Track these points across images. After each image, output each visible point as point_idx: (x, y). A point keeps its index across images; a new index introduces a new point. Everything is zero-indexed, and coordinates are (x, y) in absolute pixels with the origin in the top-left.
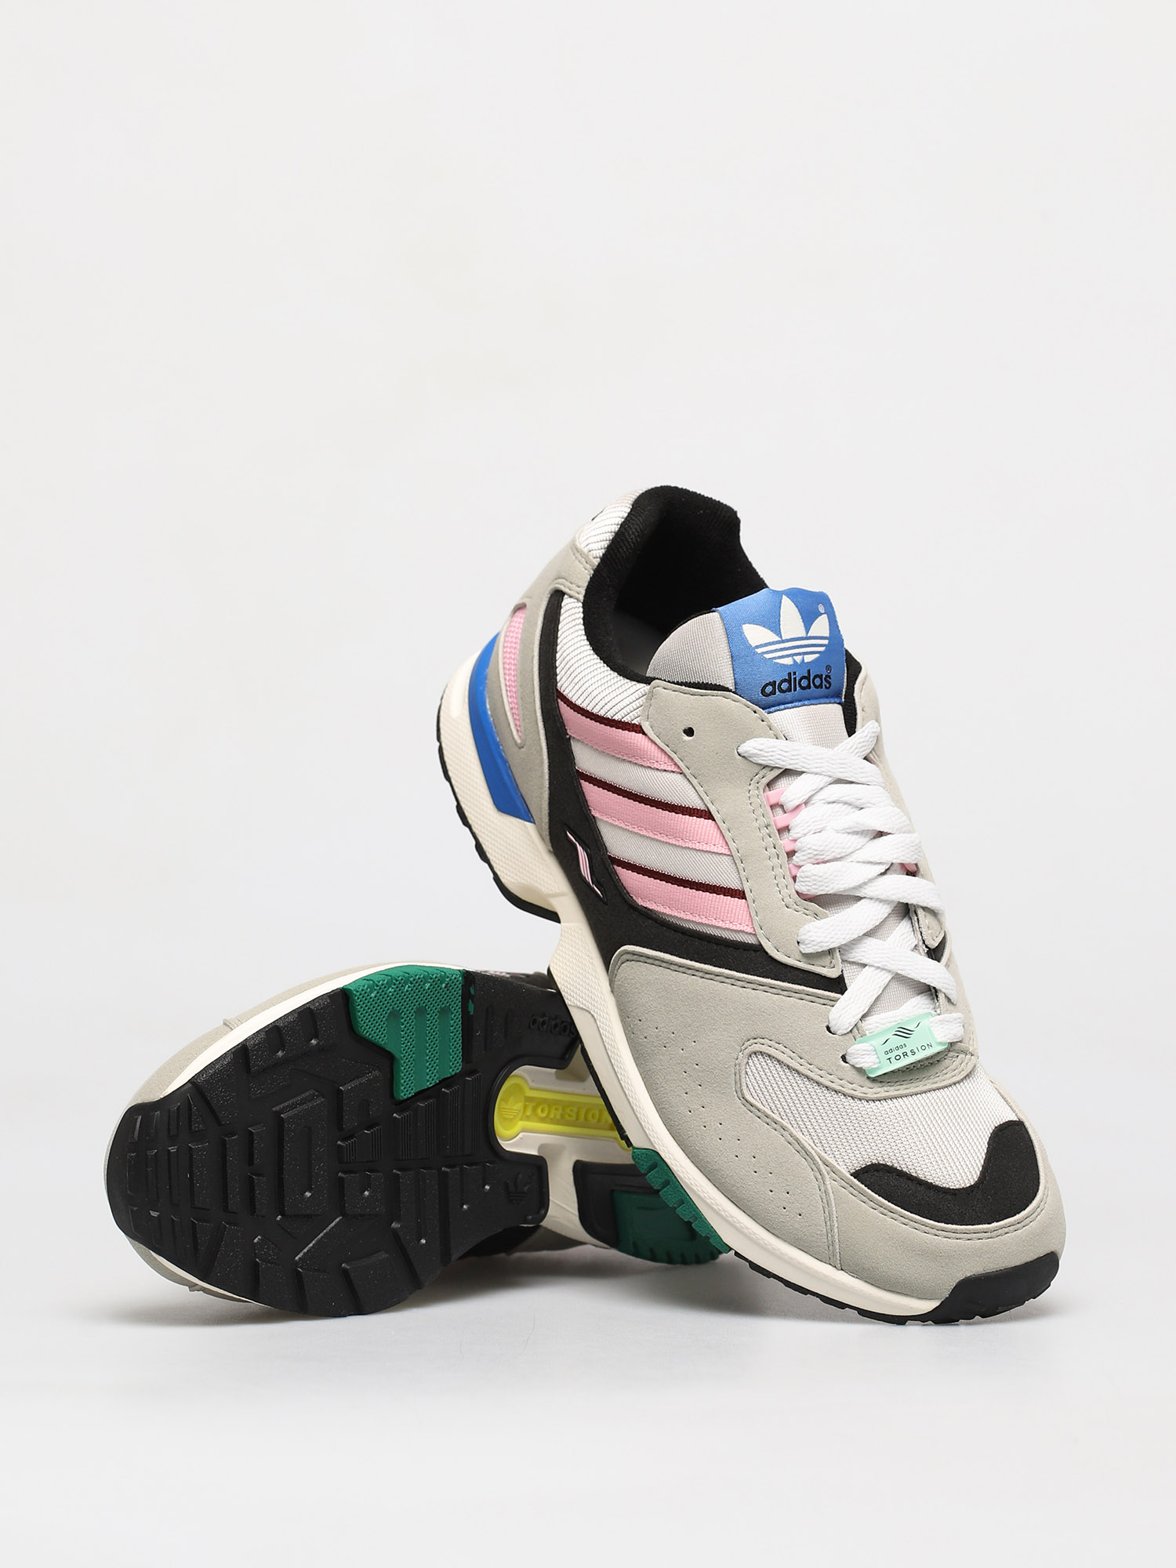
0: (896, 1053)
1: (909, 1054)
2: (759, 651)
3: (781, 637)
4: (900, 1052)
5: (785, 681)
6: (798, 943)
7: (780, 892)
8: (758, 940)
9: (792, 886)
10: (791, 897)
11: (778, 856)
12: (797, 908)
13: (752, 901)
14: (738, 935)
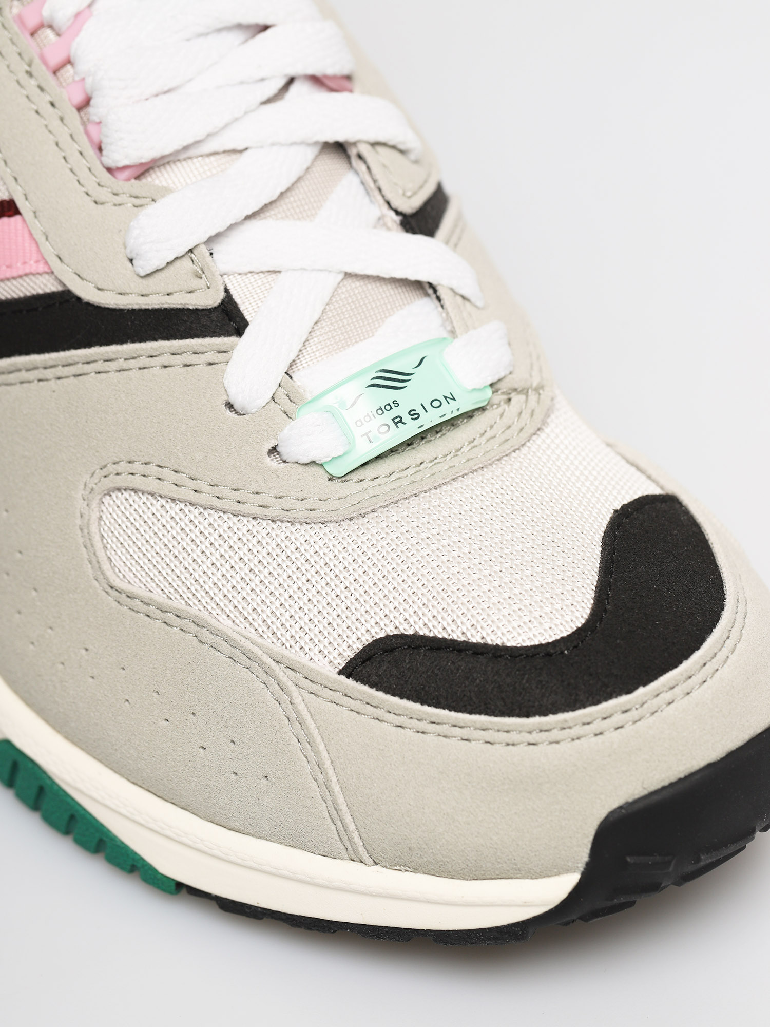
4: (387, 418)
6: (131, 260)
7: (78, 181)
8: (61, 283)
9: (98, 163)
10: (102, 184)
11: (62, 119)
12: (118, 200)
13: (32, 214)
14: (25, 284)
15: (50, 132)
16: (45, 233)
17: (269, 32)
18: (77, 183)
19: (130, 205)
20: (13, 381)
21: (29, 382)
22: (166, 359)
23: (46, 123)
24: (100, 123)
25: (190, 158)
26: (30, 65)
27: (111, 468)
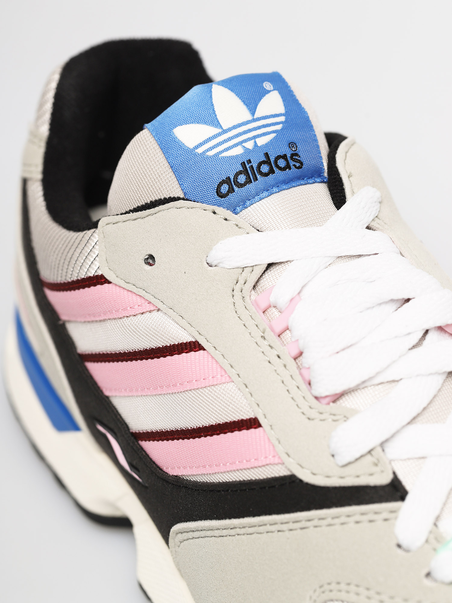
2: (200, 150)
3: (221, 127)
5: (240, 173)
6: (333, 456)
7: (297, 405)
8: (289, 470)
9: (309, 394)
10: (312, 407)
11: (285, 366)
12: (323, 417)
13: (269, 427)
14: (267, 470)
15: (278, 374)
16: (278, 439)
17: (410, 302)
18: (296, 407)
19: (330, 420)
20: (262, 532)
21: (272, 532)
22: (358, 518)
23: (275, 368)
24: (309, 368)
25: (366, 387)
26: (264, 333)
27: (326, 587)
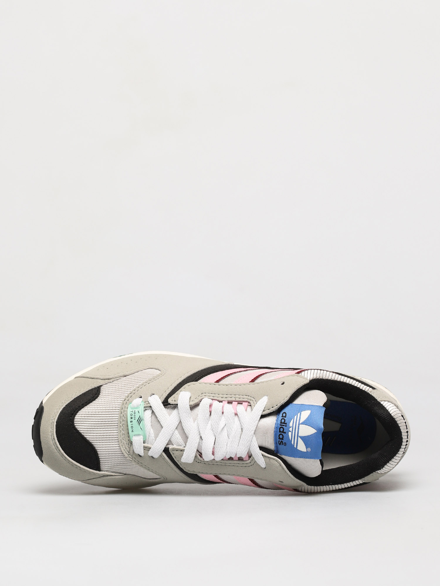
0: (133, 415)
1: (131, 420)
4: (133, 416)
